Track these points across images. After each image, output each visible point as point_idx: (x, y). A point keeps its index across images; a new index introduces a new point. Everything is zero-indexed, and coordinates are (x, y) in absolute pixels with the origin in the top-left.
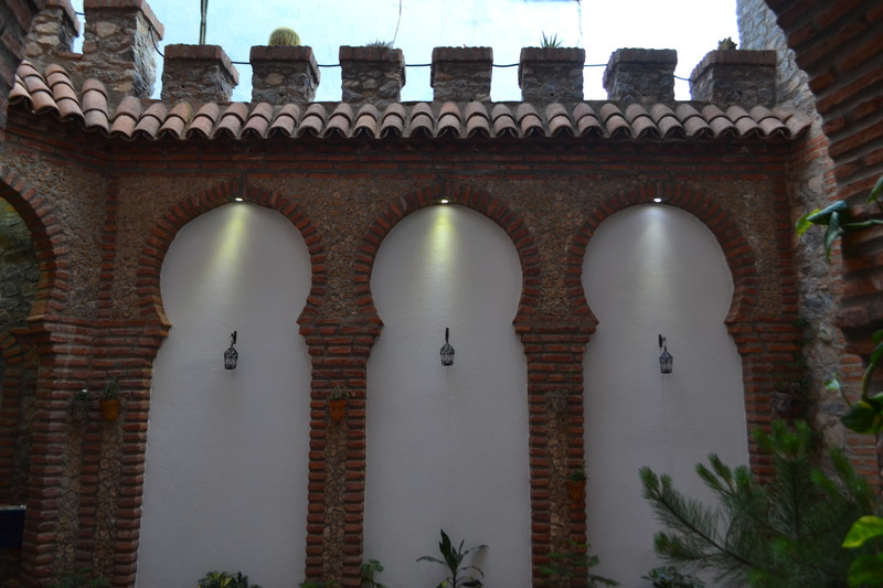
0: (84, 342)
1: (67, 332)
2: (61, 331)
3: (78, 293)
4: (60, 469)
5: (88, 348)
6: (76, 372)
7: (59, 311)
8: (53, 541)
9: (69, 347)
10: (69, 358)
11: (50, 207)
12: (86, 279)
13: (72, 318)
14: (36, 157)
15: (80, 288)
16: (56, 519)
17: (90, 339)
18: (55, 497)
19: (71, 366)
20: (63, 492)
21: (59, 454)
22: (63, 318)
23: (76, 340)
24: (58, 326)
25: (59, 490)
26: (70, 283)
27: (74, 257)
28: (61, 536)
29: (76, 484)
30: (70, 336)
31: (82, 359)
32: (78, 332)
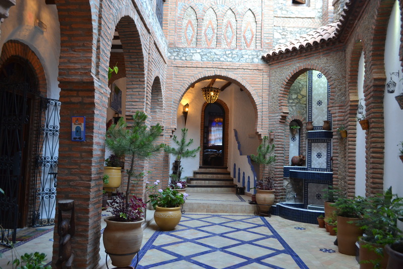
0: (342, 112)
1: (336, 110)
2: (334, 110)
3: (338, 96)
4: (337, 155)
5: (343, 114)
6: (340, 123)
7: (332, 103)
8: (337, 178)
9: (337, 115)
10: (337, 118)
11: (326, 71)
12: (340, 90)
13: (337, 105)
14: (321, 57)
15: (338, 94)
16: (337, 171)
17: (343, 110)
18: (337, 164)
19: (338, 121)
20: (339, 163)
21: (337, 150)
22: (334, 105)
23: (339, 112)
24: (332, 108)
25: (337, 162)
26: (335, 94)
27: (335, 84)
28: (340, 177)
29: (343, 160)
30: (337, 111)
31: (342, 118)
32: (340, 109)
